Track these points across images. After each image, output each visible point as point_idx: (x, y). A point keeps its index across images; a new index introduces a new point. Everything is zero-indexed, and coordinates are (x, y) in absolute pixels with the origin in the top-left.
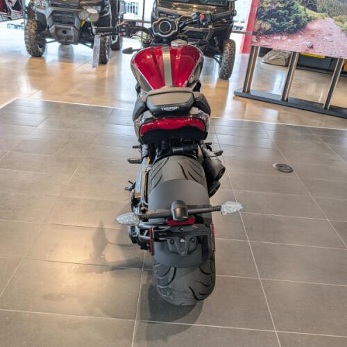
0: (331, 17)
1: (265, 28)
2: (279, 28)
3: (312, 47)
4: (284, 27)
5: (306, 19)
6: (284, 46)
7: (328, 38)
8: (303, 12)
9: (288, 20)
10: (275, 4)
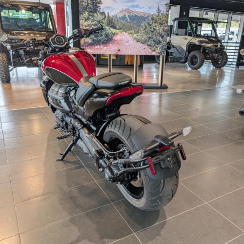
0: (125, 32)
1: (88, 42)
2: (97, 41)
3: (119, 50)
4: (100, 40)
5: (112, 34)
6: (103, 52)
7: (127, 44)
8: (109, 30)
9: (101, 36)
10: (91, 27)
